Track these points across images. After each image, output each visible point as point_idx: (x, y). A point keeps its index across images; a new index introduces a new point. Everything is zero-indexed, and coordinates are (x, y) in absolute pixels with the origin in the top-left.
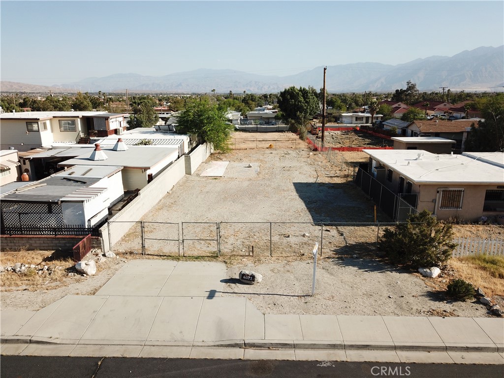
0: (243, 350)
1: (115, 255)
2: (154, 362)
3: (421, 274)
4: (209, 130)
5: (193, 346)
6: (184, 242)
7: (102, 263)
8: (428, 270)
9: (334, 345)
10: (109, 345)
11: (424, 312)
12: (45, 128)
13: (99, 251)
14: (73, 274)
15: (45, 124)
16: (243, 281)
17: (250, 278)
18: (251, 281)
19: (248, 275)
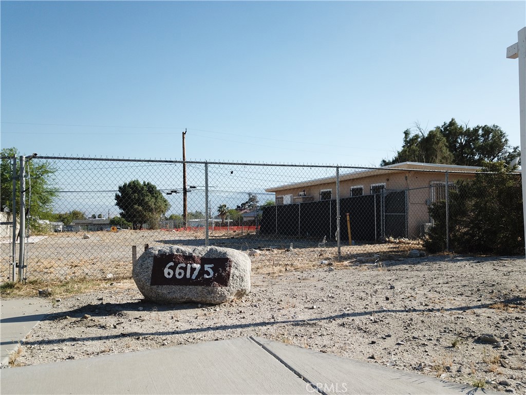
16: (164, 290)
17: (202, 271)
18: (208, 282)
19: (189, 258)
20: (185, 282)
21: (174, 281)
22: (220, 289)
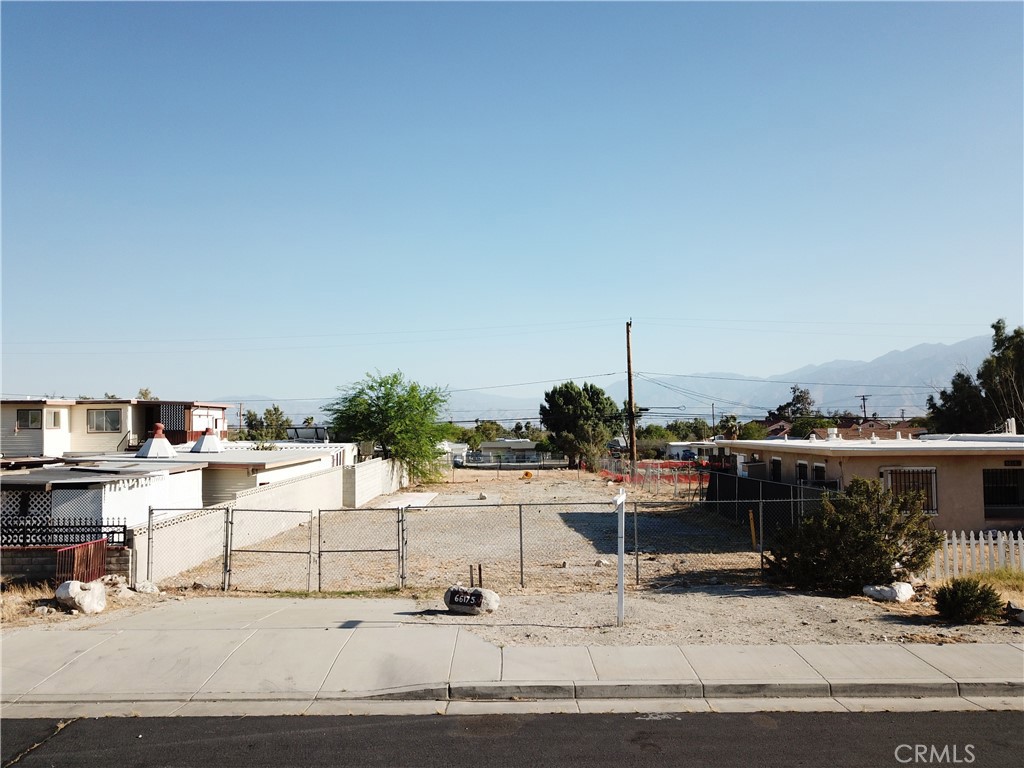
0: (445, 703)
1: (157, 590)
2: (208, 721)
3: (870, 596)
4: (400, 432)
5: (316, 699)
6: (322, 558)
7: (124, 599)
8: (886, 589)
9: (677, 687)
10: (96, 702)
11: (891, 638)
12: (56, 422)
13: (121, 579)
14: (46, 609)
15: (56, 416)
16: (454, 607)
17: (470, 600)
18: (472, 605)
19: (466, 593)
20: (463, 604)
21: (458, 603)
22: (477, 609)
